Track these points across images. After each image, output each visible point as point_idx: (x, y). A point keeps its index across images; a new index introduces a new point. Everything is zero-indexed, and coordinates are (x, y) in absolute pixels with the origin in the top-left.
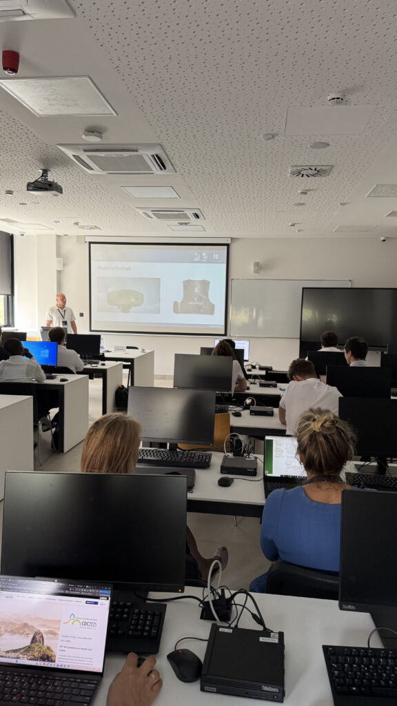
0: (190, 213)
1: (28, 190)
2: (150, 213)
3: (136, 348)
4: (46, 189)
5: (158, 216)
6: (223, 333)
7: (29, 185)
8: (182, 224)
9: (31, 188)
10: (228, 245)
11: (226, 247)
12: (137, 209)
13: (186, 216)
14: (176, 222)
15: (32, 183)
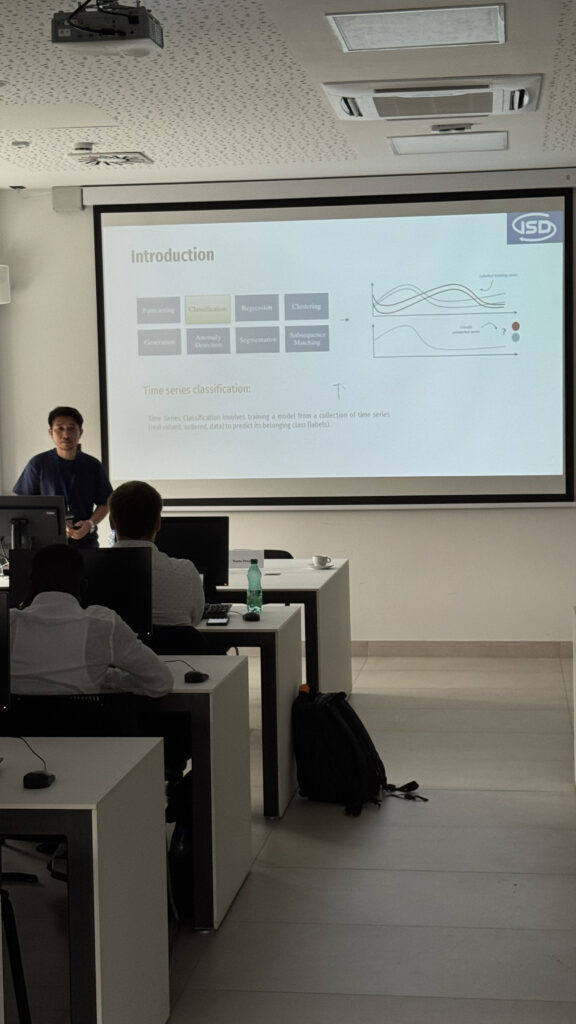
0: (500, 93)
1: (56, 39)
2: (366, 101)
3: (286, 555)
4: (121, 35)
5: (384, 108)
6: (562, 490)
7: (59, 21)
8: (444, 129)
9: (67, 33)
10: (566, 193)
11: (561, 200)
12: (326, 89)
13: (485, 104)
14: (426, 125)
15: (72, 15)
